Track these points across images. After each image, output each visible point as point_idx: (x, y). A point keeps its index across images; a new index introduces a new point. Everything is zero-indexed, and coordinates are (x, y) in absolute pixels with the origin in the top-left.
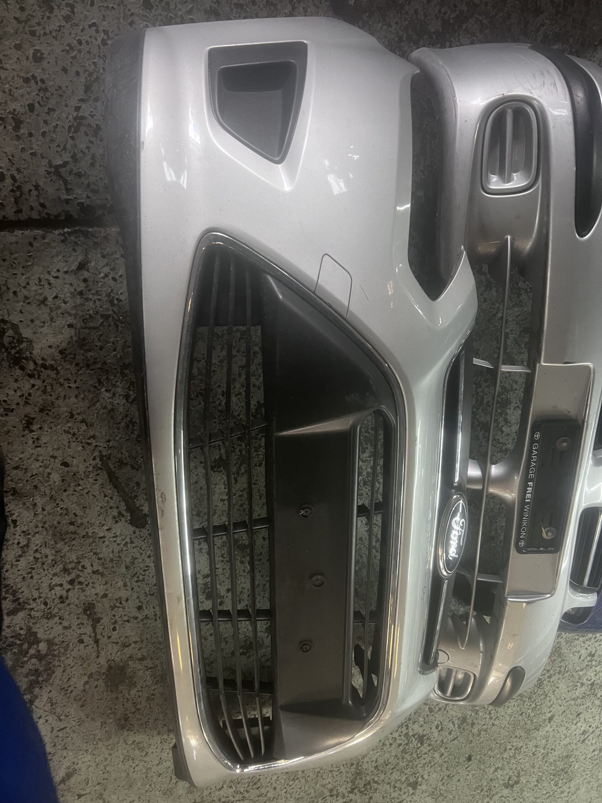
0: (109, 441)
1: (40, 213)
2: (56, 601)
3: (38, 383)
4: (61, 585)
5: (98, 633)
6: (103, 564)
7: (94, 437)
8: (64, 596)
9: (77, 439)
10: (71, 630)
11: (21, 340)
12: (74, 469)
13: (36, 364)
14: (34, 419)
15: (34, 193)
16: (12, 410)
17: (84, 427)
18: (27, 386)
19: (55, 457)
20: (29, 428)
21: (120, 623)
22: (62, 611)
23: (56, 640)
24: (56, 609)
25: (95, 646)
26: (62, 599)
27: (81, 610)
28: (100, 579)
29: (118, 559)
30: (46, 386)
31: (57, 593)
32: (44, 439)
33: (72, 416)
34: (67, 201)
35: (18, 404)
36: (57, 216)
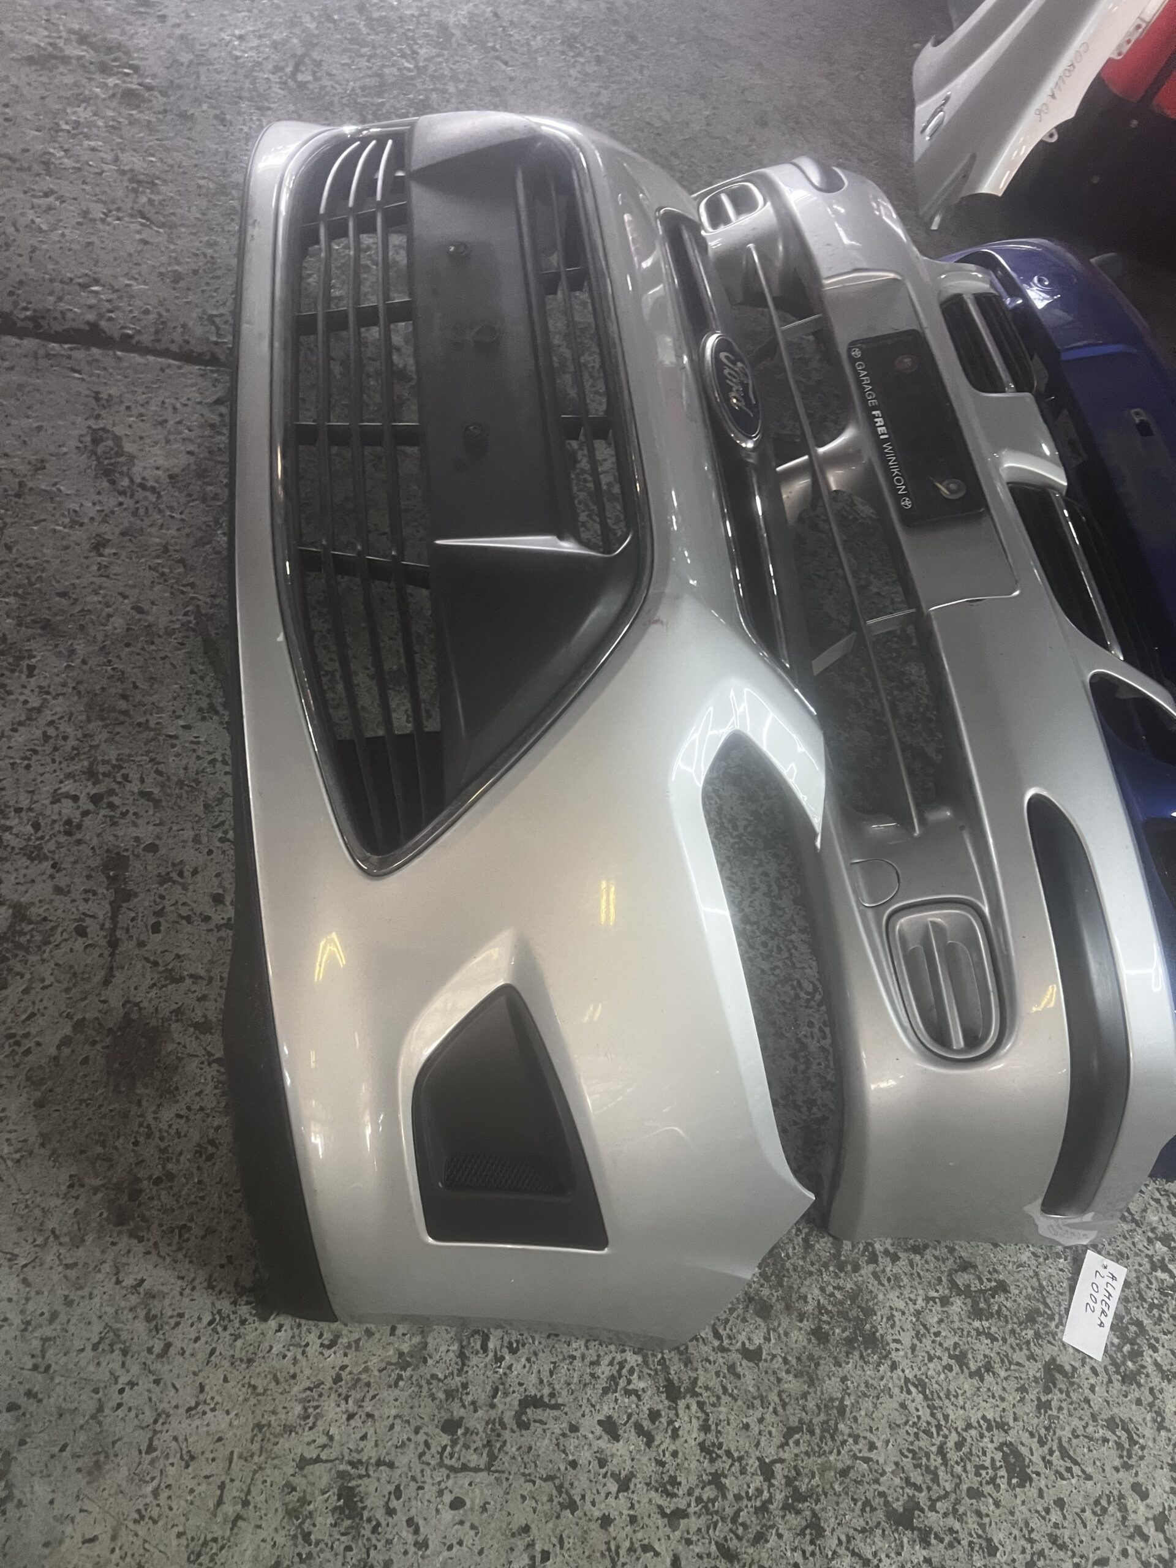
0: (214, 597)
1: (180, 347)
2: (57, 827)
3: (129, 502)
4: (75, 798)
5: (119, 925)
6: (163, 786)
7: (192, 585)
8: (76, 821)
9: (166, 581)
10: (67, 899)
11: (120, 453)
12: (151, 619)
13: (132, 481)
14: (109, 541)
15: (179, 330)
16: (82, 525)
17: (181, 570)
18: (113, 502)
19: (125, 597)
20: (98, 550)
21: (173, 917)
22: (63, 850)
23: (33, 910)
24: (53, 841)
25: (107, 953)
26: (70, 828)
27: (96, 862)
28: (151, 812)
29: (193, 784)
30: (137, 509)
31: (64, 811)
32: (115, 569)
33: (166, 550)
34: (216, 343)
35: (92, 519)
36: (200, 354)
